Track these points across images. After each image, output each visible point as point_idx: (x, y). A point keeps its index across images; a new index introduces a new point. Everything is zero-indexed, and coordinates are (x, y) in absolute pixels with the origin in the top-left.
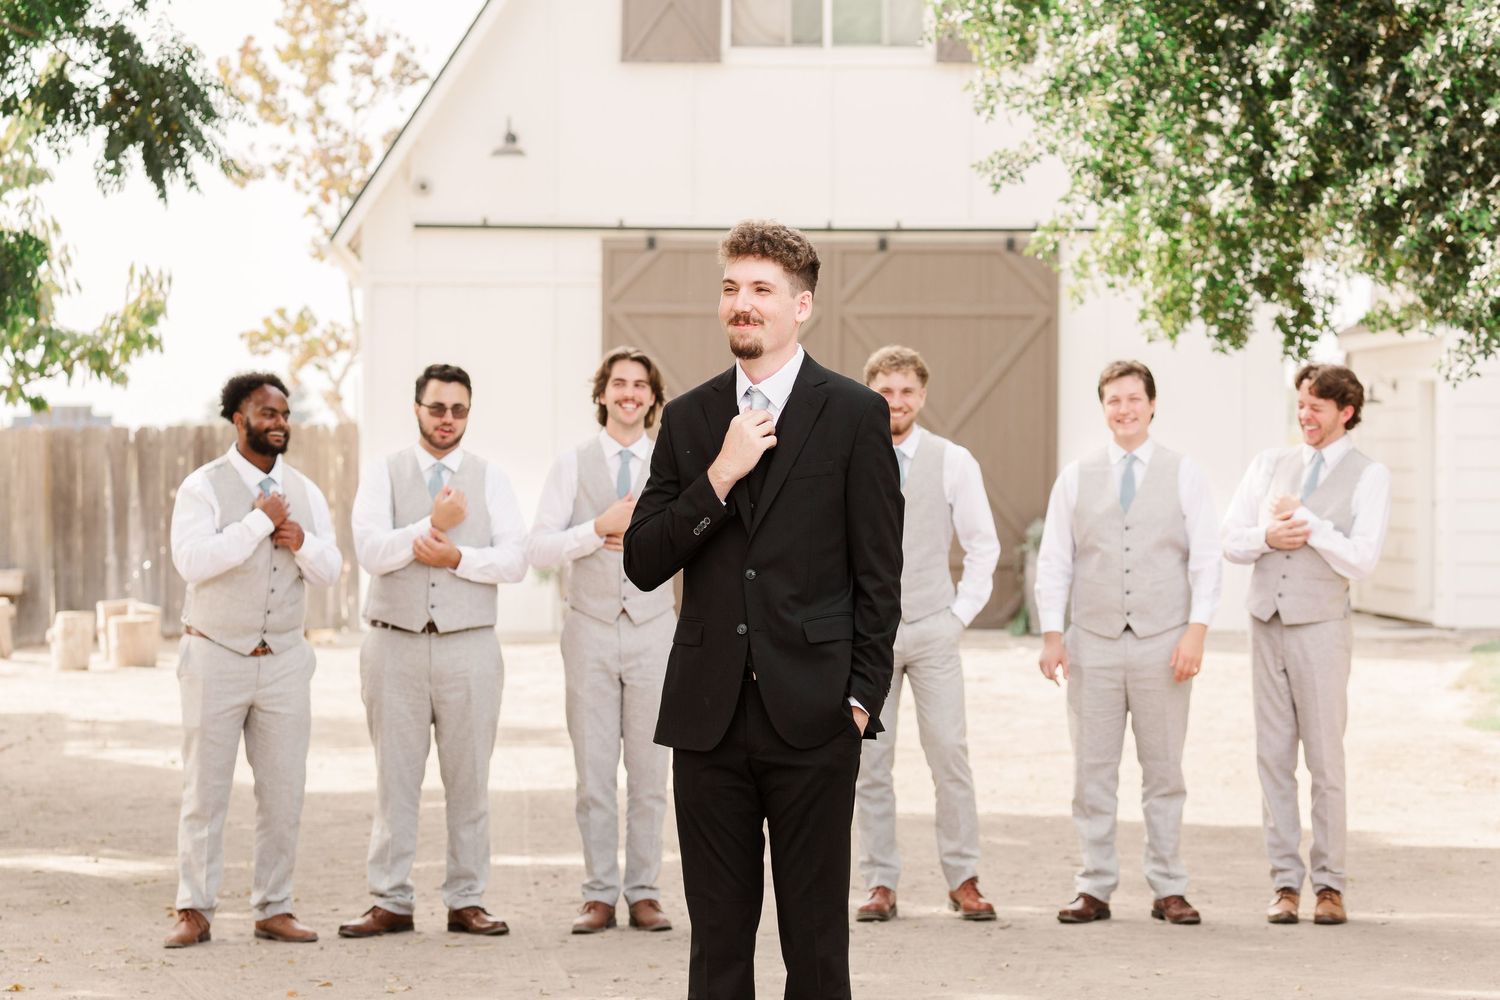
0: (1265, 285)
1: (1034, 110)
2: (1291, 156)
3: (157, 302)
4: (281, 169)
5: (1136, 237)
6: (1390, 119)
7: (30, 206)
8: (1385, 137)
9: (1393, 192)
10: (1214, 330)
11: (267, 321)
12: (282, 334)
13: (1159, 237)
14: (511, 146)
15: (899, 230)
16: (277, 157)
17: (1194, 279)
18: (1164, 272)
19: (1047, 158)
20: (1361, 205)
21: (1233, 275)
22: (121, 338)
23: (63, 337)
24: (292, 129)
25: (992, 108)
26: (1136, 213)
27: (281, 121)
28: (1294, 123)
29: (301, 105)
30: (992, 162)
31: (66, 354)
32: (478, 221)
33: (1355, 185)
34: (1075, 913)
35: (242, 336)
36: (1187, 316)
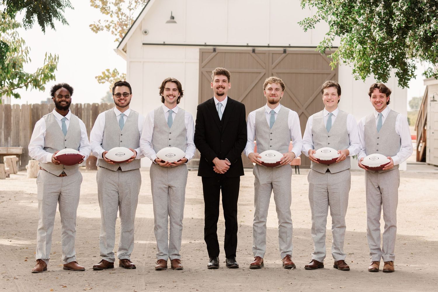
0: (393, 63)
1: (317, 5)
2: (398, 20)
3: (54, 65)
4: (108, 27)
5: (353, 47)
6: (430, 8)
7: (15, 34)
8: (428, 14)
9: (430, 31)
10: (377, 76)
11: (103, 73)
12: (108, 77)
13: (359, 47)
14: (172, 20)
15: (290, 47)
16: (107, 24)
17: (370, 60)
18: (361, 58)
19: (321, 21)
20: (420, 36)
21: (383, 59)
22: (43, 76)
23: (24, 75)
24: (111, 16)
25: (304, 4)
26: (352, 39)
27: (108, 13)
28: (400, 9)
29: (114, 8)
30: (305, 22)
31: (26, 81)
32: (162, 43)
33: (418, 29)
34: (310, 266)
35: (96, 77)
36: (369, 72)
